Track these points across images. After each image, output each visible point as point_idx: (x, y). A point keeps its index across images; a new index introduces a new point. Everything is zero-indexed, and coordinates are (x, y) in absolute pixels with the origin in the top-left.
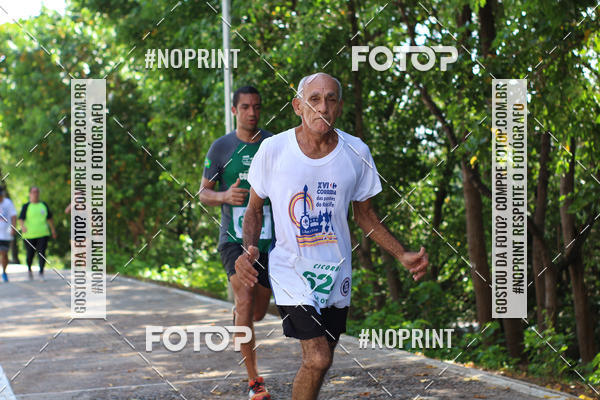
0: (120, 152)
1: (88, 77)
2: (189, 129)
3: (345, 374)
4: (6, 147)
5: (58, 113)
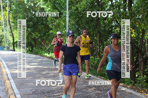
0: (40, 25)
1: (33, 6)
2: (57, 21)
3: (93, 87)
4: (12, 22)
5: (25, 15)
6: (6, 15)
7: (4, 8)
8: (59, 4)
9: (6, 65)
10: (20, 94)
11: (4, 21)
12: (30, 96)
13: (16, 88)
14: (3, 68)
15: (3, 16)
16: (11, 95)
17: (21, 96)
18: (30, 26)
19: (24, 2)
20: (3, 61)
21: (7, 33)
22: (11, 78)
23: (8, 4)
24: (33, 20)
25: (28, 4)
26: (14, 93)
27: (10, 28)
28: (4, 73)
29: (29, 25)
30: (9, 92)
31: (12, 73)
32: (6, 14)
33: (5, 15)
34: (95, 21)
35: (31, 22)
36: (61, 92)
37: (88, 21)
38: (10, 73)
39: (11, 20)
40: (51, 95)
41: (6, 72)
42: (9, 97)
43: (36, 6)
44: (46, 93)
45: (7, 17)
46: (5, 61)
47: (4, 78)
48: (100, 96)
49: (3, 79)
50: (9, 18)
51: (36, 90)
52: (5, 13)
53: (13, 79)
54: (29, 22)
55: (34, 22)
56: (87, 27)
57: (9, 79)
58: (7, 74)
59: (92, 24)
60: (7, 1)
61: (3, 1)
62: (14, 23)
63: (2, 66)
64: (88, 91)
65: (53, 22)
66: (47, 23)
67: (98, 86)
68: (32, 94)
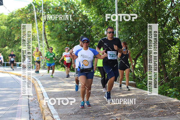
1: (74, 14)
3: (154, 105)
4: (49, 35)
5: (64, 25)
6: (40, 27)
7: (38, 18)
8: (105, 7)
9: (41, 84)
10: (59, 115)
11: (39, 35)
12: (72, 116)
13: (54, 108)
14: (38, 87)
16: (46, 116)
17: (59, 116)
18: (71, 39)
19: (62, 9)
20: (37, 79)
21: (42, 50)
23: (42, 13)
24: (74, 31)
25: (68, 11)
26: (51, 114)
27: (47, 42)
28: (39, 93)
29: (70, 37)
30: (45, 112)
31: (48, 92)
33: (39, 27)
35: (71, 33)
37: (142, 26)
38: (46, 92)
39: (47, 33)
40: (99, 115)
42: (44, 119)
43: (77, 13)
44: (92, 113)
45: (42, 29)
46: (40, 79)
47: (39, 97)
48: (165, 115)
49: (37, 100)
50: (45, 31)
52: (40, 24)
54: (69, 34)
55: (75, 33)
56: (141, 35)
60: (41, 9)
61: (37, 10)
62: (51, 36)
63: (36, 85)
64: (147, 109)
65: (99, 31)
66: (91, 33)
67: (161, 104)
68: (74, 114)
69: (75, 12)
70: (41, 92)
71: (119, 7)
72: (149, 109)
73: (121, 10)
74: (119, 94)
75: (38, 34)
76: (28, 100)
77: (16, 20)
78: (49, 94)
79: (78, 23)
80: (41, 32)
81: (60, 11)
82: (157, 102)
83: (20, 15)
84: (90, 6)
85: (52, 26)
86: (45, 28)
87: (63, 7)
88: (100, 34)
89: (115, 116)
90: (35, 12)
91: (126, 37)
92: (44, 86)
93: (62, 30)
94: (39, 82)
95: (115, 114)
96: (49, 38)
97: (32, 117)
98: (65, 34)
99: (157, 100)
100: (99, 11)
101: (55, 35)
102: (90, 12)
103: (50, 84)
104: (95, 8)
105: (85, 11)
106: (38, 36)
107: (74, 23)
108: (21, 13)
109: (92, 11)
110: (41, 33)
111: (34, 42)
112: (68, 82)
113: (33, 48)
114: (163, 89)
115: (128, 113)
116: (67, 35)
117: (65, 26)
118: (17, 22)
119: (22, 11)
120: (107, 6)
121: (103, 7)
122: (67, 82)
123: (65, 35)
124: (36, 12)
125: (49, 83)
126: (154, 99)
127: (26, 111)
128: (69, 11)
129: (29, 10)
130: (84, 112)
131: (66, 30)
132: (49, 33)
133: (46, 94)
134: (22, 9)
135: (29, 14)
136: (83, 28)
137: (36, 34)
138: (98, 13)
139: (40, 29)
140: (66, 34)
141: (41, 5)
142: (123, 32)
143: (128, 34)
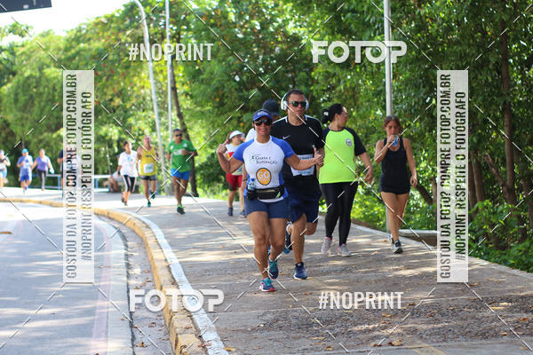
1: (259, 32)
2: (349, 77)
3: (502, 300)
4: (187, 94)
5: (233, 64)
6: (162, 71)
8: (353, 11)
9: (166, 238)
10: (218, 330)
11: (157, 93)
12: (257, 334)
13: (203, 311)
14: (154, 248)
15: (152, 75)
17: (219, 335)
18: (251, 105)
19: (226, 18)
20: (153, 225)
22: (184, 278)
23: (168, 29)
25: (242, 23)
26: (196, 328)
27: (180, 115)
28: (157, 264)
30: (176, 323)
31: (186, 262)
32: (162, 68)
33: (158, 69)
34: (491, 66)
35: (252, 89)
36: (374, 319)
38: (180, 263)
39: (181, 89)
40: (338, 330)
41: (166, 260)
42: (174, 342)
43: (271, 29)
45: (165, 78)
46: (161, 227)
47: (158, 278)
49: (154, 285)
50: (174, 82)
51: (278, 314)
53: (190, 282)
54: (248, 90)
57: (174, 283)
58: (168, 267)
59: (480, 77)
60: (164, 18)
61: (151, 19)
62: (192, 97)
63: (151, 242)
64: (480, 314)
65: (334, 81)
66: (312, 88)
67: (522, 297)
68: (263, 329)
69: (264, 25)
70: (165, 264)
71: (393, 10)
72: (486, 315)
73: (401, 17)
74: (397, 270)
75: (153, 92)
76: (128, 285)
77: (90, 50)
78: (188, 270)
79: (272, 59)
80: (162, 86)
81: (219, 24)
82: (509, 291)
83: (101, 34)
84: (309, 8)
85: (197, 68)
86: (176, 72)
87: (229, 10)
88: (338, 89)
89: (385, 332)
90: (146, 27)
91: (417, 100)
92: (175, 244)
93: (226, 78)
94: (159, 233)
95: (385, 328)
96: (186, 103)
97: (138, 336)
98: (233, 90)
99: (509, 287)
100: (335, 22)
101: (204, 94)
102: (309, 25)
103: (189, 239)
104: (322, 13)
105: (295, 23)
106: (154, 97)
107: (261, 57)
108: (104, 31)
109: (315, 22)
110: (164, 89)
111: (144, 114)
112: (245, 234)
113: (141, 132)
114: (526, 252)
115: (425, 327)
116: (241, 94)
117: (233, 67)
118: (93, 57)
119: (106, 24)
120: (360, 6)
121: (348, 11)
122: (241, 232)
123: (235, 94)
124: (149, 27)
125: (189, 237)
126: (500, 283)
127: (123, 320)
128: (247, 22)
129: (128, 22)
130: (294, 321)
131: (237, 79)
132: (186, 88)
133: (181, 270)
134: (106, 17)
135: (128, 32)
136: (287, 72)
137: (148, 91)
138: (332, 28)
139: (161, 77)
140: (236, 89)
141: (161, 5)
142: (407, 82)
143: (423, 90)
